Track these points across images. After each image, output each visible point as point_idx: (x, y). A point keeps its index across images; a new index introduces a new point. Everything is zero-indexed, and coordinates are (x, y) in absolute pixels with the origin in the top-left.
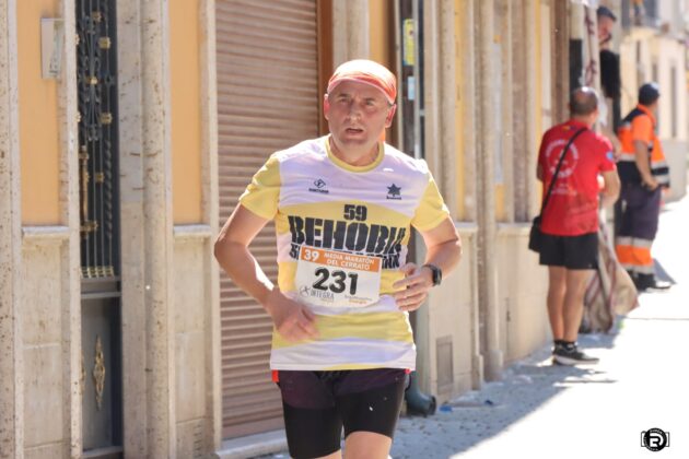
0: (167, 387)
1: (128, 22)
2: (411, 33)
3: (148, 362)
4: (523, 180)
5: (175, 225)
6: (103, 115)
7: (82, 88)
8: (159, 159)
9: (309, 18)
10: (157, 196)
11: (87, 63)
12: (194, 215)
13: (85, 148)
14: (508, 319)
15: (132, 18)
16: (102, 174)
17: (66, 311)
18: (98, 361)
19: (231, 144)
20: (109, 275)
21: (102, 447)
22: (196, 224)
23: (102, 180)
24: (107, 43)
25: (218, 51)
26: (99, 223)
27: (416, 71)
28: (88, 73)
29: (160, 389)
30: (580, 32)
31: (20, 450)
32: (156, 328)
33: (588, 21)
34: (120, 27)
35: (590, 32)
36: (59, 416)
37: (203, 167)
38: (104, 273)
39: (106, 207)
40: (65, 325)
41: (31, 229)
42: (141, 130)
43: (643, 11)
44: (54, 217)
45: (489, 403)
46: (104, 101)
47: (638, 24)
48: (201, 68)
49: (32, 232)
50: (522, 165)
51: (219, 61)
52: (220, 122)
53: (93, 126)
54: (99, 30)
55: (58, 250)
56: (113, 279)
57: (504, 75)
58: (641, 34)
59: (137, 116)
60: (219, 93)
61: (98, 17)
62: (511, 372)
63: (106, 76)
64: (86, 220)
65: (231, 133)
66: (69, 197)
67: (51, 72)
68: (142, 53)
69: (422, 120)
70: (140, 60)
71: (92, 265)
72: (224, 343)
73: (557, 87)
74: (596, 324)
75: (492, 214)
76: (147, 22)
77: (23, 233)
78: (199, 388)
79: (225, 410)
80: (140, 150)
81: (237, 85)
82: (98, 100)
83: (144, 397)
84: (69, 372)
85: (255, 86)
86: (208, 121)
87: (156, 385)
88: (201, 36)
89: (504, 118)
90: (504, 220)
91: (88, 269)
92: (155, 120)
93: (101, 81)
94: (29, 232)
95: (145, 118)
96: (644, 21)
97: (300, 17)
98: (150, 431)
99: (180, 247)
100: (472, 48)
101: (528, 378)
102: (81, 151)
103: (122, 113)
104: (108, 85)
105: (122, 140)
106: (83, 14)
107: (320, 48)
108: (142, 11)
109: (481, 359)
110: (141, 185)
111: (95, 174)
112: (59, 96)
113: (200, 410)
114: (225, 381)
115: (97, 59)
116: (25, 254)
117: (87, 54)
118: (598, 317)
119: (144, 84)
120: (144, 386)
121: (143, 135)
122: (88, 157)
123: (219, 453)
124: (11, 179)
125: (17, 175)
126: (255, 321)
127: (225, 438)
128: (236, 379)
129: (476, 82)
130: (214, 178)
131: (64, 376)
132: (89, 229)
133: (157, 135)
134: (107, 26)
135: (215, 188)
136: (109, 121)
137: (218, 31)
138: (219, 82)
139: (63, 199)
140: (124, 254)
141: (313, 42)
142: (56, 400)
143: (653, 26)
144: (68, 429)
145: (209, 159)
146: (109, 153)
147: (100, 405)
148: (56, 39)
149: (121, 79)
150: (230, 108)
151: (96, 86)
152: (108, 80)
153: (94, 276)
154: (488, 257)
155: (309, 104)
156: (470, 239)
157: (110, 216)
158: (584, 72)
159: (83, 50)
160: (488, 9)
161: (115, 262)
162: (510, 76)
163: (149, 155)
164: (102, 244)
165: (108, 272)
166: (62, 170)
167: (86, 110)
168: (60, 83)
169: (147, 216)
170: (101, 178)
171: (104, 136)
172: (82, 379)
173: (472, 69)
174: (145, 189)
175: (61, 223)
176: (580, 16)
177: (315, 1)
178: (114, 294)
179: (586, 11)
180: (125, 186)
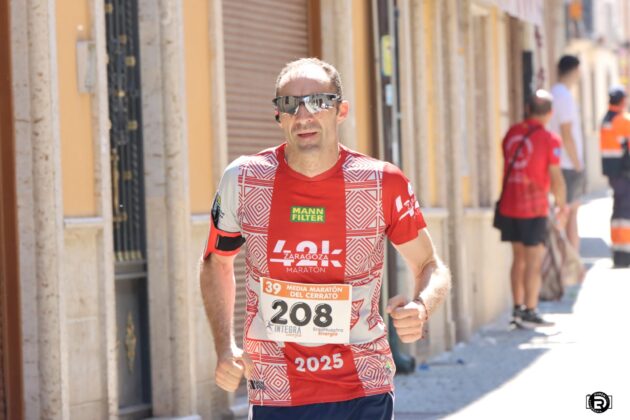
0: (188, 352)
1: (149, 44)
2: (389, 48)
3: (172, 331)
4: (485, 172)
5: (193, 214)
6: (130, 123)
7: (112, 100)
8: (177, 160)
9: (302, 37)
10: (177, 190)
11: (116, 79)
13: (115, 151)
14: (475, 290)
15: (152, 40)
16: (129, 173)
17: (102, 289)
18: (130, 331)
19: (239, 145)
20: (137, 259)
21: (134, 404)
23: (129, 177)
24: (131, 61)
25: (227, 67)
26: (128, 215)
27: (393, 80)
28: (116, 87)
29: (182, 354)
30: (530, 44)
31: (66, 408)
32: (177, 303)
33: (537, 36)
34: (143, 48)
35: (539, 45)
36: (98, 379)
38: (133, 257)
39: (133, 200)
40: (101, 301)
41: (73, 220)
42: (161, 135)
44: (90, 210)
45: (460, 362)
46: (130, 111)
47: (578, 36)
48: (211, 81)
49: (73, 223)
51: (227, 75)
52: (229, 127)
53: (122, 132)
54: (125, 51)
55: (94, 238)
56: (141, 261)
57: (468, 82)
59: (158, 123)
60: (228, 102)
61: (124, 39)
62: (478, 335)
63: (132, 89)
64: (117, 212)
65: (239, 136)
66: (103, 193)
67: (86, 86)
68: (162, 68)
69: (399, 122)
70: (160, 77)
71: (123, 250)
73: (512, 91)
75: (460, 201)
76: (164, 45)
77: (64, 224)
80: (162, 152)
81: (242, 95)
83: (169, 361)
84: (106, 342)
86: (218, 126)
87: (180, 350)
88: (211, 55)
90: (469, 206)
91: (120, 254)
92: (174, 126)
93: (128, 94)
94: (70, 223)
95: (165, 124)
97: (294, 36)
98: (175, 390)
100: (440, 60)
101: (493, 340)
102: (112, 154)
103: (146, 120)
105: (146, 143)
106: (112, 37)
109: (453, 325)
110: (163, 181)
111: (124, 172)
112: (93, 108)
115: (124, 75)
116: (67, 242)
117: (116, 71)
119: (164, 97)
120: (168, 352)
121: (164, 139)
122: (117, 158)
123: (233, 409)
124: (54, 179)
125: (59, 175)
129: (444, 88)
131: (101, 345)
132: (119, 220)
133: (176, 139)
134: (132, 47)
136: (135, 127)
137: (226, 50)
138: (228, 93)
139: (97, 195)
140: (149, 240)
142: (95, 365)
143: (590, 38)
144: (105, 390)
145: (219, 159)
146: (135, 155)
147: (132, 369)
148: (90, 59)
149: (145, 92)
150: (237, 114)
151: (123, 98)
152: (134, 93)
153: (131, 259)
154: (457, 237)
156: (442, 222)
157: (137, 208)
158: (535, 78)
159: (112, 68)
160: (454, 27)
161: (142, 247)
162: (472, 84)
163: (169, 156)
164: (130, 232)
165: (136, 256)
166: (96, 170)
167: (115, 119)
168: (93, 96)
169: (168, 208)
170: (128, 175)
171: (131, 140)
172: (117, 347)
173: (440, 78)
174: (166, 185)
175: (96, 215)
176: (530, 31)
177: (307, 22)
178: (141, 275)
179: (537, 27)
180: (150, 183)
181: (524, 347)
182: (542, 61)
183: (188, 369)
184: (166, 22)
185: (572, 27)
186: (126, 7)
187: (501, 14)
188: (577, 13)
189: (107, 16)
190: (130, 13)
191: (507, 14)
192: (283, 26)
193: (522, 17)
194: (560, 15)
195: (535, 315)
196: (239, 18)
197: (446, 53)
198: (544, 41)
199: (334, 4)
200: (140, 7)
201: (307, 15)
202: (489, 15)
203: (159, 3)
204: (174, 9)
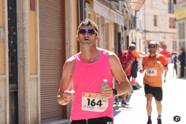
0: (28, 111)
1: (19, 29)
3: (24, 106)
5: (30, 74)
6: (14, 50)
7: (9, 44)
8: (26, 60)
9: (60, 28)
10: (26, 68)
11: (11, 38)
12: (34, 72)
13: (10, 57)
16: (14, 63)
17: (6, 94)
18: (13, 105)
19: (43, 56)
22: (35, 74)
23: (14, 64)
24: (15, 33)
25: (40, 35)
26: (13, 74)
28: (11, 40)
30: (120, 31)
32: (26, 98)
33: (122, 28)
34: (18, 30)
35: (122, 31)
36: (4, 118)
37: (36, 61)
38: (14, 85)
39: (14, 71)
40: (5, 97)
42: (22, 53)
43: (133, 26)
46: (14, 47)
47: (132, 29)
48: (36, 39)
51: (40, 37)
52: (40, 51)
53: (12, 52)
54: (13, 30)
55: (4, 80)
56: (16, 87)
57: (104, 40)
58: (133, 31)
60: (40, 45)
61: (13, 27)
63: (15, 41)
64: (10, 73)
65: (43, 54)
66: (7, 68)
67: (3, 40)
68: (23, 35)
70: (22, 37)
71: (11, 84)
72: (41, 101)
73: (115, 43)
76: (24, 29)
78: (35, 112)
79: (41, 116)
80: (22, 58)
81: (44, 43)
83: (23, 113)
84: (6, 108)
85: (48, 43)
86: (37, 51)
87: (26, 111)
88: (36, 32)
91: (11, 85)
92: (26, 51)
93: (13, 42)
95: (23, 50)
96: (133, 28)
97: (58, 27)
98: (24, 121)
99: (31, 79)
102: (9, 58)
103: (18, 49)
104: (15, 43)
105: (18, 55)
106: (10, 27)
110: (22, 65)
111: (12, 63)
112: (4, 46)
113: (36, 117)
114: (41, 110)
115: (13, 37)
117: (10, 36)
119: (23, 43)
120: (23, 111)
122: (10, 59)
126: (48, 96)
127: (42, 123)
128: (44, 109)
130: (39, 64)
131: (5, 109)
132: (11, 76)
133: (26, 54)
134: (15, 30)
135: (39, 66)
137: (40, 31)
138: (40, 42)
139: (5, 69)
140: (19, 81)
141: (61, 33)
142: (3, 114)
143: (135, 29)
144: (6, 121)
145: (38, 60)
146: (15, 58)
147: (13, 115)
148: (4, 33)
149: (18, 41)
150: (42, 48)
151: (12, 43)
153: (12, 86)
155: (60, 47)
157: (15, 73)
158: (121, 40)
159: (9, 35)
161: (17, 83)
162: (105, 41)
163: (24, 59)
164: (14, 79)
165: (15, 85)
166: (5, 62)
167: (10, 49)
168: (4, 42)
169: (24, 73)
171: (14, 54)
172: (9, 110)
174: (23, 66)
175: (4, 74)
176: (120, 27)
177: (61, 24)
178: (16, 90)
179: (122, 26)
180: (19, 66)
181: (117, 111)
182: (123, 35)
183: (28, 116)
184: (24, 23)
185: (131, 26)
186: (14, 19)
187: (113, 23)
188: (132, 23)
189: (8, 21)
190: (14, 20)
191: (114, 22)
192: (55, 25)
193: (118, 23)
194: (128, 23)
195: (125, 102)
196: (44, 22)
199: (69, 19)
200: (17, 19)
201: (61, 22)
202: (109, 23)
203: (23, 18)
204: (26, 20)
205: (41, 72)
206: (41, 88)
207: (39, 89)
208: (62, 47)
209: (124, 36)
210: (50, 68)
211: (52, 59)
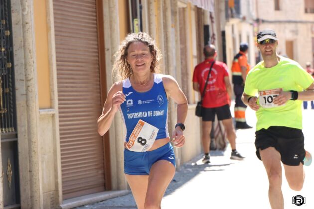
0: (39, 178)
1: (17, 24)
2: (137, 25)
3: (31, 167)
4: (186, 86)
5: (40, 109)
6: (8, 64)
8: (32, 81)
9: (93, 20)
10: (32, 97)
11: (1, 42)
12: (48, 104)
15: (19, 22)
18: (9, 168)
19: (62, 74)
20: (13, 131)
21: (12, 204)
22: (49, 108)
23: (8, 91)
24: (8, 33)
25: (56, 35)
26: (7, 110)
28: (1, 47)
29: (36, 179)
30: (208, 22)
32: (33, 153)
33: (211, 17)
34: (14, 26)
35: (212, 22)
37: (51, 84)
38: (11, 131)
39: (10, 103)
42: (24, 70)
43: (234, 12)
45: (175, 180)
46: (8, 58)
47: (232, 17)
48: (48, 42)
50: (185, 79)
51: (56, 39)
52: (58, 65)
53: (4, 68)
54: (5, 28)
56: (14, 133)
57: (177, 41)
59: (22, 64)
60: (57, 53)
61: (4, 22)
62: (183, 167)
63: (9, 47)
64: (2, 108)
65: (62, 70)
68: (24, 37)
70: (23, 40)
71: (5, 127)
72: (62, 159)
73: (199, 45)
74: (219, 146)
76: (25, 25)
78: (52, 178)
79: (63, 187)
80: (24, 78)
81: (64, 49)
82: (6, 57)
83: (29, 182)
85: (72, 50)
86: (52, 65)
87: (34, 177)
88: (48, 29)
89: (177, 60)
91: (4, 129)
92: (30, 65)
93: (7, 49)
95: (26, 65)
96: (235, 15)
97: (89, 19)
98: (32, 197)
99: (42, 118)
100: (163, 30)
101: (191, 170)
103: (16, 63)
104: (10, 51)
105: (16, 74)
107: (98, 32)
108: (23, 19)
110: (25, 93)
111: (5, 89)
113: (53, 188)
114: (63, 175)
115: (4, 40)
118: (220, 143)
119: (25, 50)
120: (29, 178)
121: (25, 72)
122: (2, 82)
123: (62, 205)
126: (74, 149)
127: (64, 199)
128: (67, 174)
129: (165, 44)
130: (56, 89)
132: (3, 112)
133: (31, 71)
134: (8, 26)
135: (56, 93)
136: (11, 66)
137: (55, 27)
138: (57, 48)
140: (19, 122)
143: (239, 18)
145: (53, 81)
146: (11, 80)
147: (10, 187)
149: (15, 48)
150: (61, 59)
151: (4, 51)
152: (10, 49)
153: (9, 132)
154: (172, 119)
155: (96, 56)
157: (12, 106)
158: (210, 39)
160: (169, 14)
161: (15, 126)
162: (179, 42)
163: (28, 80)
164: (9, 118)
169: (28, 106)
170: (8, 90)
171: (9, 73)
172: (3, 176)
173: (163, 39)
174: (27, 94)
176: (208, 15)
177: (96, 13)
178: (15, 139)
179: (211, 13)
180: (18, 93)
182: (214, 30)
183: (39, 186)
184: (25, 13)
185: (229, 12)
186: (5, 6)
187: (193, 7)
188: (232, 5)
190: (7, 9)
191: (196, 7)
193: (203, 8)
196: (62, 10)
197: (166, 27)
198: (215, 20)
199: (109, 4)
200: (12, 6)
201: (96, 9)
202: (187, 8)
203: (22, 4)
204: (29, 7)
205: (59, 104)
206: (61, 134)
207: (58, 136)
208: (98, 57)
209: (216, 32)
210: (77, 95)
211: (79, 79)
